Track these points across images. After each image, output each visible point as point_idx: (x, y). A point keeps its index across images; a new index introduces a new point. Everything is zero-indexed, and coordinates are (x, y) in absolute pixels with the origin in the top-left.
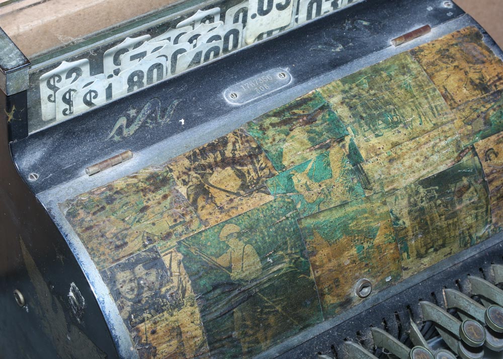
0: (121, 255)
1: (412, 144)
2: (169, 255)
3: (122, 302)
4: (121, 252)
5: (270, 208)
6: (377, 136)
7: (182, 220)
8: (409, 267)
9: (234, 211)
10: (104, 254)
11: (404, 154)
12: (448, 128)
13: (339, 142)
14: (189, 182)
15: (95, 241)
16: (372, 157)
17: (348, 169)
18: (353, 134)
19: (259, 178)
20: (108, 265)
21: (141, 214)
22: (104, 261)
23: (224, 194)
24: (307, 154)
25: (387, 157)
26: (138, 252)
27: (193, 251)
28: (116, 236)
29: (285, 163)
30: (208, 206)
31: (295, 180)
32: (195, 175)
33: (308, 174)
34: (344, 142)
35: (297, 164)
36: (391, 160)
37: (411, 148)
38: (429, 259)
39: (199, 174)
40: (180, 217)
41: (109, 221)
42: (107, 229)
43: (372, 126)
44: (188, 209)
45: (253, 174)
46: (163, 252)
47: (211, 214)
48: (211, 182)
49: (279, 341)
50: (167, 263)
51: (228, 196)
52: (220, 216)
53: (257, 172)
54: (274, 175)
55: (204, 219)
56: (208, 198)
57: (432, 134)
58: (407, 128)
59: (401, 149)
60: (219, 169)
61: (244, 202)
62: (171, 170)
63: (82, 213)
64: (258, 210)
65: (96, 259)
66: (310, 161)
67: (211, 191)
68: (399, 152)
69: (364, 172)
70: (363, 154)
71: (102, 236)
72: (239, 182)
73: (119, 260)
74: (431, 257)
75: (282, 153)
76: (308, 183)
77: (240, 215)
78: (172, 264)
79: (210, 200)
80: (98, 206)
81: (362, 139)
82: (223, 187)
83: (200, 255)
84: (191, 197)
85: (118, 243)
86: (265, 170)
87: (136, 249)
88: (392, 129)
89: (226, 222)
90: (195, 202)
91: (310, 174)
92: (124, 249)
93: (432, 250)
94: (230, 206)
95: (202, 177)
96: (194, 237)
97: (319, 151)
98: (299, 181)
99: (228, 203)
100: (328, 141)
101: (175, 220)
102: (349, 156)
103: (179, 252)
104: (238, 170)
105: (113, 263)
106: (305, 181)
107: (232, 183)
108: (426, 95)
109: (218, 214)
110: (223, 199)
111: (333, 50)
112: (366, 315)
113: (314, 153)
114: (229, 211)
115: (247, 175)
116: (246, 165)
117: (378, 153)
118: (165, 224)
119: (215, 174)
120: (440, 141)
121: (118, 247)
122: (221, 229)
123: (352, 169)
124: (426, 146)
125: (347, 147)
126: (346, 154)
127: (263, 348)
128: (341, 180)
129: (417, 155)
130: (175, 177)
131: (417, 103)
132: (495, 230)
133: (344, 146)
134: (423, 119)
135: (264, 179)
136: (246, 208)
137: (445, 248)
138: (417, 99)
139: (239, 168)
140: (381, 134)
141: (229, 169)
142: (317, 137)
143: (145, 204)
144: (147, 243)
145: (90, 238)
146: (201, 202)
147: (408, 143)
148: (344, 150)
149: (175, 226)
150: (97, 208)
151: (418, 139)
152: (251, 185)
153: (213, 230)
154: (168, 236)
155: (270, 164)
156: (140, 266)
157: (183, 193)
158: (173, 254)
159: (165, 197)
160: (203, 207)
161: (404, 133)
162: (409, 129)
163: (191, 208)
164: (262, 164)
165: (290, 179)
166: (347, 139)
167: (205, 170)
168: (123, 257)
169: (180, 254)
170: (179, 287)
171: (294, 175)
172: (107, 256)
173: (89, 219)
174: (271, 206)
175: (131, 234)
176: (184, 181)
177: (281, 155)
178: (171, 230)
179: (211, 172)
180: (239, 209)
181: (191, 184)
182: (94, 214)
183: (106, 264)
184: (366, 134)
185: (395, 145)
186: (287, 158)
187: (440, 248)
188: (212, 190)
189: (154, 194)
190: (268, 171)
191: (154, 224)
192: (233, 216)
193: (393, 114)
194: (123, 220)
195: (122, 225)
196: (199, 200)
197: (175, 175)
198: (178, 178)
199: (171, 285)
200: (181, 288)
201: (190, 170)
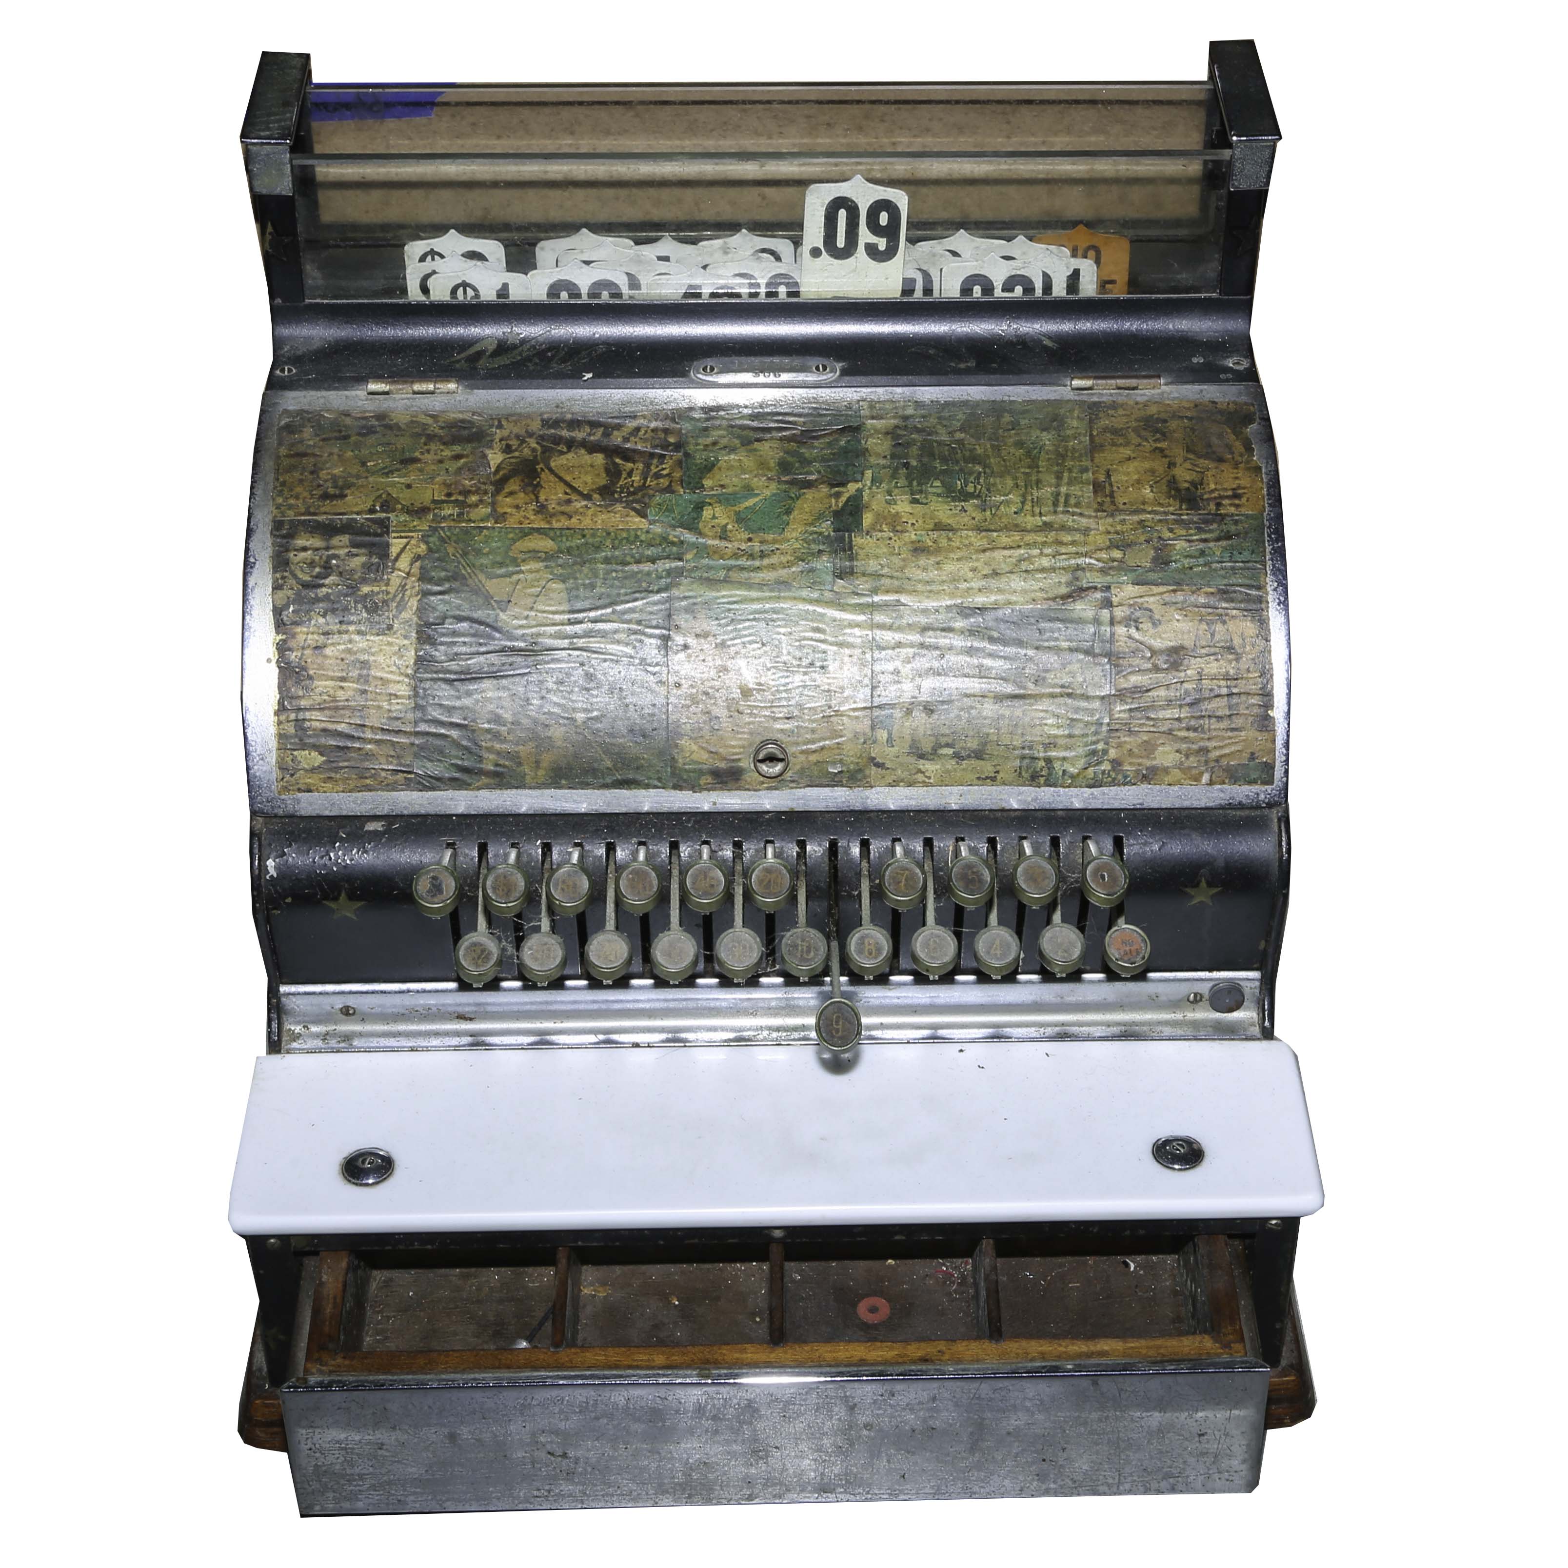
0: (323, 509)
1: (978, 540)
2: (405, 540)
3: (283, 578)
4: (327, 506)
5: (632, 539)
6: (915, 501)
7: (461, 498)
8: (888, 765)
9: (563, 518)
10: (297, 498)
11: (951, 550)
12: (1070, 539)
13: (833, 486)
14: (516, 450)
15: (297, 475)
16: (881, 531)
17: (821, 534)
18: (869, 483)
19: (643, 487)
20: (291, 515)
21: (398, 466)
22: (290, 507)
23: (561, 488)
24: (758, 482)
25: (912, 542)
26: (355, 516)
27: (451, 550)
28: (334, 479)
29: (707, 483)
30: (522, 495)
31: (707, 513)
32: (534, 445)
33: (737, 513)
34: (841, 489)
35: (730, 490)
36: (919, 549)
37: (971, 544)
38: (938, 767)
39: (542, 446)
40: (460, 493)
41: (339, 456)
42: (328, 465)
43: (915, 483)
44: (483, 487)
45: (636, 478)
46: (397, 532)
47: (517, 507)
48: (553, 464)
49: (563, 782)
50: (394, 551)
51: (566, 493)
52: (532, 517)
53: (645, 479)
54: (673, 492)
55: (500, 510)
56: (531, 484)
57: (1030, 538)
58: (985, 510)
59: (950, 539)
60: (583, 451)
61: (590, 512)
62: (500, 426)
63: (308, 432)
64: (609, 534)
65: (280, 500)
66: (758, 495)
67: (543, 476)
68: (944, 542)
69: (851, 549)
70: (867, 519)
71: (312, 473)
72: (603, 480)
73: (315, 514)
74: (943, 765)
75: (713, 465)
76: (730, 527)
77: (568, 529)
78: (403, 555)
79: (530, 489)
80: (340, 431)
81: (881, 497)
82: (568, 478)
83: (459, 562)
84: (501, 473)
85: (331, 491)
86: (662, 480)
87: (355, 510)
88: (954, 500)
89: (538, 530)
90: (504, 480)
91: (743, 516)
92: (335, 502)
93: (950, 751)
94: (558, 508)
95: (543, 452)
96: (466, 531)
97: (784, 487)
98: (714, 517)
99: (559, 504)
100: (813, 477)
101: (449, 495)
102: (837, 514)
103: (427, 543)
104: (615, 464)
105: (303, 514)
106: (724, 522)
107: (589, 479)
108: (1062, 473)
109: (531, 512)
110: (556, 494)
111: (953, 364)
112: (770, 820)
113: (773, 486)
114: (552, 515)
115: (624, 476)
116: (634, 462)
117: (899, 528)
118: (428, 493)
119: (570, 456)
120: (1041, 554)
121: (326, 496)
122: (522, 537)
123: (829, 535)
124: (1007, 553)
125: (843, 499)
126: (834, 508)
127: (528, 779)
128: (797, 545)
129: (977, 560)
130: (497, 438)
131: (1034, 478)
132: (1113, 775)
133: (838, 495)
134: (1028, 507)
135: (651, 492)
136: (587, 522)
137: (982, 763)
138: (1038, 472)
139: (618, 460)
140: (924, 501)
141: (599, 459)
142: (797, 465)
143: (417, 454)
144: (378, 508)
145: (291, 469)
146: (513, 485)
147: (970, 533)
148: (833, 501)
149: (443, 502)
150: (337, 434)
151: (995, 534)
152: (622, 492)
153: (507, 533)
154: (421, 512)
155: (677, 475)
156: (345, 539)
157: (492, 463)
158: (413, 542)
159: (458, 457)
160: (511, 493)
161: (974, 515)
162: (988, 513)
163: (491, 488)
164: (664, 469)
165: (699, 507)
166: (852, 487)
167: (558, 444)
168: (325, 513)
169: (423, 547)
170: (395, 596)
171: (710, 504)
172: (300, 502)
173: (311, 443)
174: (637, 536)
175: (362, 486)
176: (508, 446)
177: (709, 468)
178: (432, 506)
179: (565, 450)
180: (574, 520)
181: (517, 454)
182: (324, 440)
183: (291, 513)
184: (896, 491)
185: (939, 527)
186: (718, 477)
187: (969, 756)
188: (545, 476)
189: (442, 447)
190: (667, 483)
191: (409, 486)
192: (555, 525)
193: (972, 479)
194: (364, 464)
195: (355, 469)
196: (512, 480)
197: (499, 434)
198: (501, 440)
199: (384, 588)
200: (398, 599)
201: (531, 435)
